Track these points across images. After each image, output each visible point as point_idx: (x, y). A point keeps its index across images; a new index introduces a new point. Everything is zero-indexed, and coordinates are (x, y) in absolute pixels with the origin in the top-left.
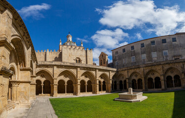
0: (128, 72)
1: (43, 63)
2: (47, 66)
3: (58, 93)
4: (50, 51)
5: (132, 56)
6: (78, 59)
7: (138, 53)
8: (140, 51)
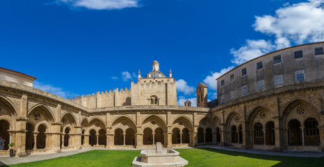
0: (223, 112)
1: (95, 111)
2: (99, 113)
3: (115, 144)
4: (119, 90)
5: (243, 85)
6: (154, 98)
7: (252, 80)
8: (255, 75)
